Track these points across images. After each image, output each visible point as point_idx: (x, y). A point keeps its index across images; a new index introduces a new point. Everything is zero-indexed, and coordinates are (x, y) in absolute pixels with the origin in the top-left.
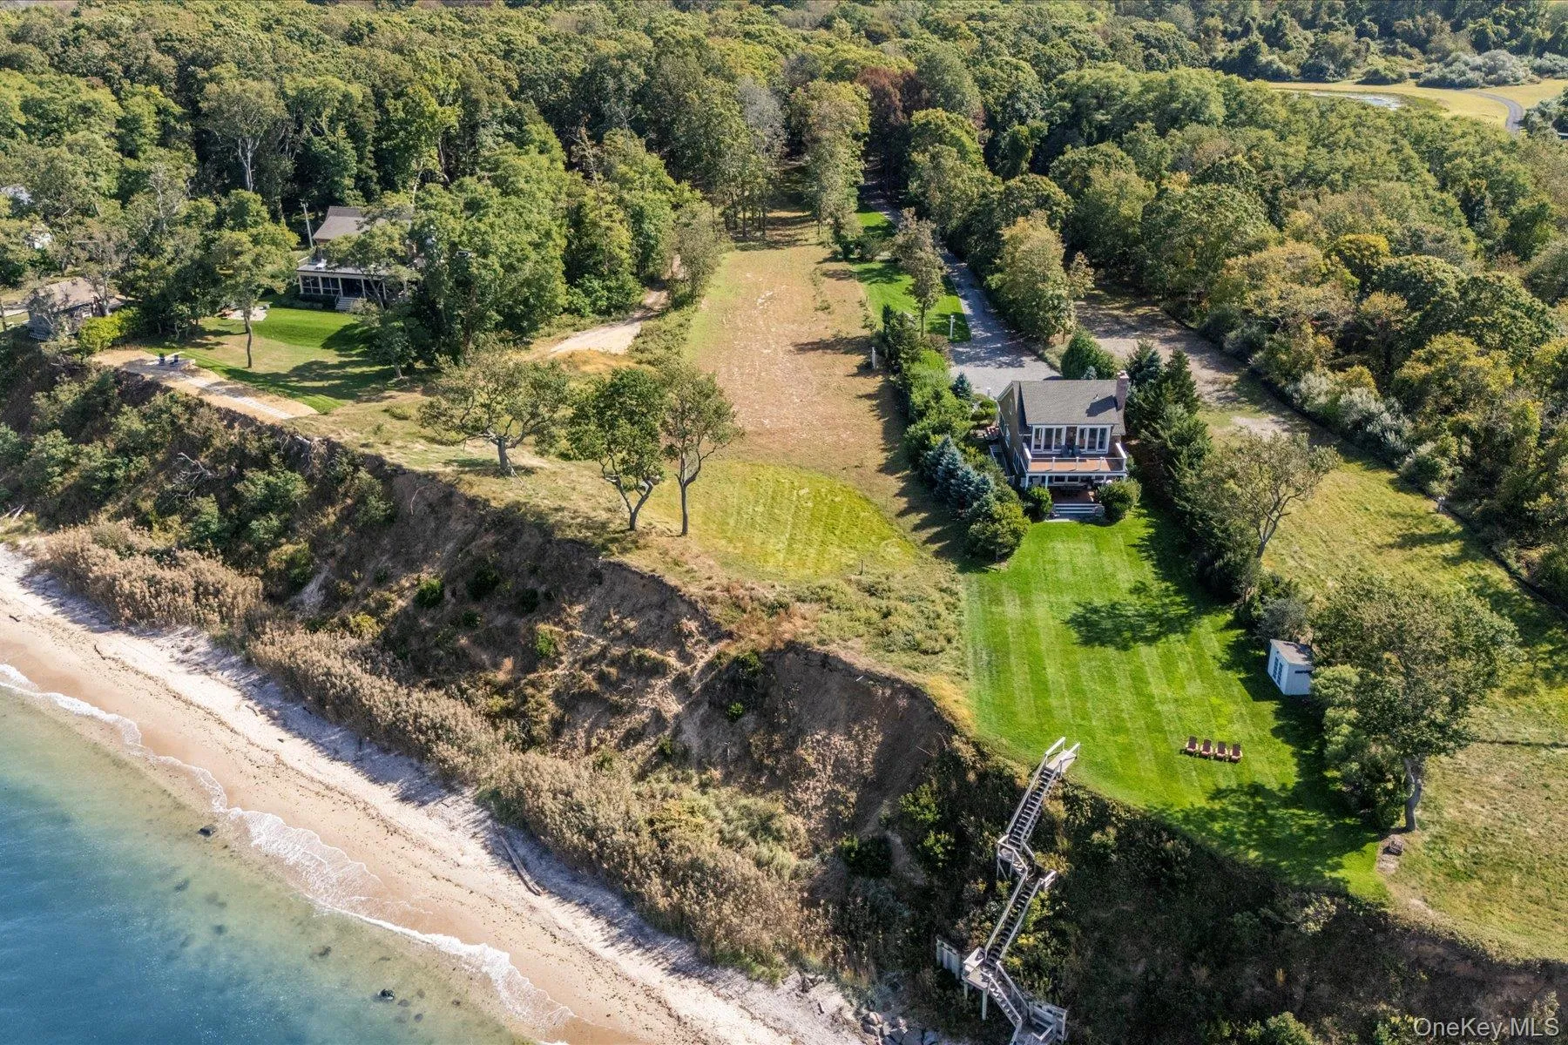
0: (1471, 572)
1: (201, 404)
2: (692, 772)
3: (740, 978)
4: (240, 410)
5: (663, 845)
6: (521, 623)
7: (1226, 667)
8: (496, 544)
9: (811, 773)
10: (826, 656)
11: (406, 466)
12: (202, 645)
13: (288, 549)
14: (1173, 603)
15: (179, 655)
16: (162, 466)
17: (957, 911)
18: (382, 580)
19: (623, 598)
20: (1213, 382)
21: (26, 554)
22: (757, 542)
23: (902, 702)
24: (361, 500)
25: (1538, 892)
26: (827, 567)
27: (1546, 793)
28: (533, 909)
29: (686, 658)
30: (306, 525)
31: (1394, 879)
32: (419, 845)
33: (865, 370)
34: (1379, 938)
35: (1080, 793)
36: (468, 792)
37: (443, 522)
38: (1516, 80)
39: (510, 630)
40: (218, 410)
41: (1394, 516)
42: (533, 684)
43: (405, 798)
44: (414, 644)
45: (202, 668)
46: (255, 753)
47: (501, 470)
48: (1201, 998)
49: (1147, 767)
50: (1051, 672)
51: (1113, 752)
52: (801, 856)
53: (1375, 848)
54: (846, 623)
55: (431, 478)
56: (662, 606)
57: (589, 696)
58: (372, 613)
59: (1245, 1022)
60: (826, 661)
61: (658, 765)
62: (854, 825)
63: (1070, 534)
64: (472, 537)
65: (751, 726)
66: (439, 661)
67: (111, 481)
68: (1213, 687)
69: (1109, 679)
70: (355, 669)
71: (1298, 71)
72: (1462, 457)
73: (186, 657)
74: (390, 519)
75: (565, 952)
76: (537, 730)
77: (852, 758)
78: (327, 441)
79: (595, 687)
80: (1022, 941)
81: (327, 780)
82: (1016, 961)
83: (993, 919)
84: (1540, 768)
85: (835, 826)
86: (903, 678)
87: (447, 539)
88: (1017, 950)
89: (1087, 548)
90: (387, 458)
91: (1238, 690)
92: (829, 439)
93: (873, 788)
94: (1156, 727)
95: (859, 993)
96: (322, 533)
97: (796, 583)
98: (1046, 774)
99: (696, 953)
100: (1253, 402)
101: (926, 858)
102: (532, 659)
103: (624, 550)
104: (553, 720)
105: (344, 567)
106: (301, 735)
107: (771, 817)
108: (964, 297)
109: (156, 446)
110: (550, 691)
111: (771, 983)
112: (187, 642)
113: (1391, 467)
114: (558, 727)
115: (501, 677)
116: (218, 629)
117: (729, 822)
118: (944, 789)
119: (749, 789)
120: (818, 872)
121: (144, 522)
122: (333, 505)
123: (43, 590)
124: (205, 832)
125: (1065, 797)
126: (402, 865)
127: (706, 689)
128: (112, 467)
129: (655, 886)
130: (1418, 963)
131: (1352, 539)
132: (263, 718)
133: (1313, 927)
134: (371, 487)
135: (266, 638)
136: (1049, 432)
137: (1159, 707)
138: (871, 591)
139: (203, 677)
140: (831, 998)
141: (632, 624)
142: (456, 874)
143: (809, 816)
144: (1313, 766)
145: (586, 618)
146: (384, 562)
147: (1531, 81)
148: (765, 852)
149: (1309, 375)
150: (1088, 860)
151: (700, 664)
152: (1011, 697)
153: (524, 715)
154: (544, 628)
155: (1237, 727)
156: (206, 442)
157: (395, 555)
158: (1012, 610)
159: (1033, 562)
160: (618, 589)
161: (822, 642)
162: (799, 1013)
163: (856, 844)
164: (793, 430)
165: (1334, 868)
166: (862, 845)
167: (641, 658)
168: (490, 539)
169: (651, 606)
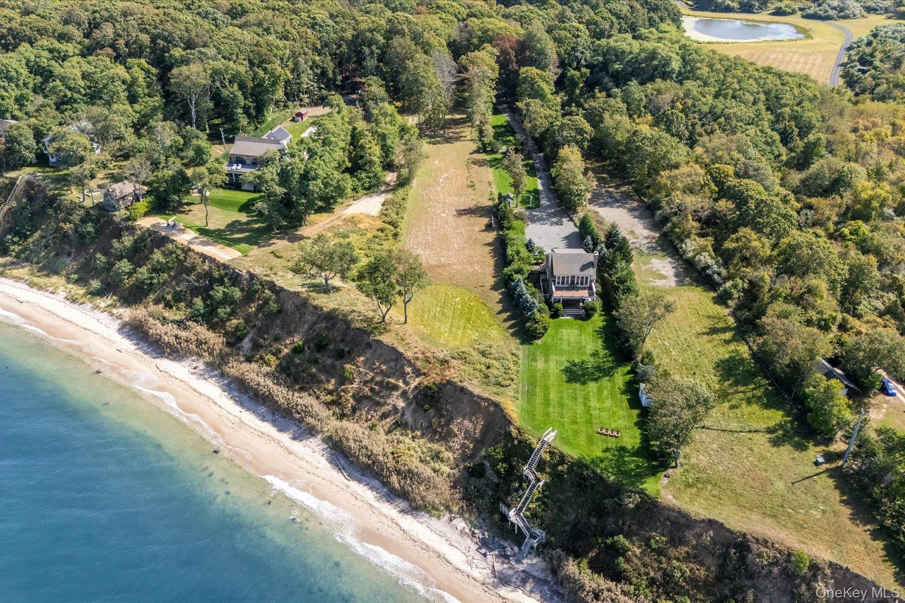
0: (733, 348)
1: (190, 250)
2: (409, 432)
3: (427, 515)
4: (208, 254)
5: (397, 462)
6: (338, 363)
7: (623, 393)
8: (326, 327)
9: (456, 435)
10: (462, 388)
11: (285, 288)
12: (201, 366)
13: (235, 322)
14: (608, 361)
15: (192, 370)
16: (174, 278)
17: (508, 493)
18: (277, 339)
19: (380, 355)
20: (647, 238)
21: (117, 318)
22: (437, 327)
23: (492, 409)
24: (266, 301)
25: (716, 493)
26: (466, 340)
27: (732, 452)
28: (347, 486)
29: (406, 383)
30: (242, 312)
31: (665, 487)
32: (301, 459)
33: (489, 227)
34: (655, 510)
35: (555, 451)
36: (319, 436)
37: (302, 315)
38: (855, 15)
39: (333, 366)
40: (198, 253)
41: (709, 317)
42: (343, 391)
43: (294, 439)
44: (293, 370)
45: (201, 376)
46: (231, 418)
47: (326, 289)
48: (593, 528)
49: (582, 440)
50: (553, 395)
51: (570, 433)
52: (451, 469)
53: (661, 475)
54: (472, 372)
55: (297, 294)
56: (396, 360)
57: (366, 397)
58: (274, 354)
59: (607, 538)
60: (463, 389)
61: (395, 428)
62: (471, 457)
63: (570, 325)
64: (316, 323)
65: (432, 414)
66: (304, 378)
67: (151, 284)
68: (616, 402)
69: (575, 399)
70: (269, 383)
71: (739, 6)
72: (743, 289)
73: (195, 371)
74: (279, 312)
75: (360, 504)
76: (346, 411)
77: (472, 430)
78: (249, 272)
79: (369, 394)
80: (530, 506)
81: (262, 430)
82: (528, 513)
83: (521, 497)
84: (732, 441)
85: (464, 457)
86: (493, 398)
87: (305, 323)
88: (529, 509)
89: (576, 332)
90: (277, 283)
91: (625, 404)
92: (470, 270)
93: (480, 443)
94: (589, 422)
95: (471, 522)
96: (249, 315)
97: (452, 349)
98: (544, 442)
99: (411, 505)
100: (663, 250)
101: (498, 473)
102: (343, 380)
103: (381, 333)
104: (352, 406)
105: (261, 332)
106: (248, 409)
107: (439, 452)
108: (540, 178)
109: (170, 269)
110: (351, 394)
111: (439, 517)
112: (195, 364)
113: (715, 290)
114: (354, 410)
115: (331, 387)
116: (208, 359)
117: (423, 453)
118: (506, 445)
119: (431, 440)
120: (458, 475)
121: (168, 306)
122: (253, 302)
123: (129, 337)
124: (216, 452)
125: (550, 452)
126: (295, 468)
127: (415, 397)
128: (152, 278)
129: (394, 479)
130: (668, 519)
131: (688, 329)
132: (232, 402)
133: (631, 506)
134: (271, 296)
135: (230, 365)
136: (563, 278)
137: (592, 412)
138: (483, 354)
139: (204, 381)
140: (460, 524)
141: (384, 367)
142: (317, 472)
143: (454, 453)
144: (645, 440)
145: (365, 363)
146: (277, 331)
147: (863, 16)
148: (437, 466)
149: (688, 240)
150: (556, 476)
151: (412, 386)
152: (534, 407)
153: (340, 404)
154: (348, 366)
155: (621, 421)
156: (193, 268)
157: (282, 328)
158: (540, 365)
159: (552, 339)
160: (378, 351)
161: (461, 381)
162: (449, 529)
163: (472, 465)
164: (454, 264)
165: (642, 484)
166: (474, 466)
167: (388, 383)
168: (324, 325)
169: (392, 360)
